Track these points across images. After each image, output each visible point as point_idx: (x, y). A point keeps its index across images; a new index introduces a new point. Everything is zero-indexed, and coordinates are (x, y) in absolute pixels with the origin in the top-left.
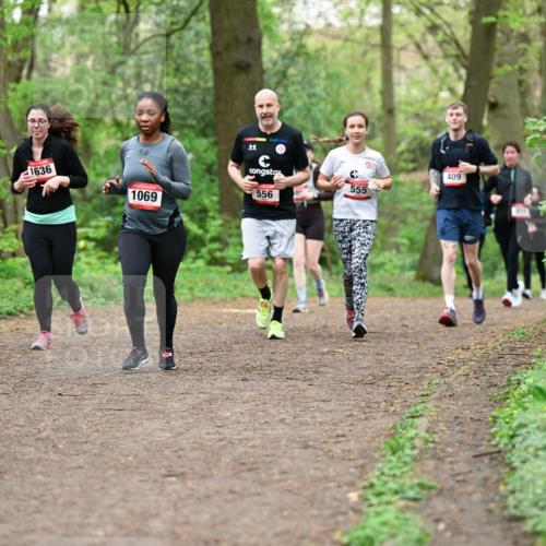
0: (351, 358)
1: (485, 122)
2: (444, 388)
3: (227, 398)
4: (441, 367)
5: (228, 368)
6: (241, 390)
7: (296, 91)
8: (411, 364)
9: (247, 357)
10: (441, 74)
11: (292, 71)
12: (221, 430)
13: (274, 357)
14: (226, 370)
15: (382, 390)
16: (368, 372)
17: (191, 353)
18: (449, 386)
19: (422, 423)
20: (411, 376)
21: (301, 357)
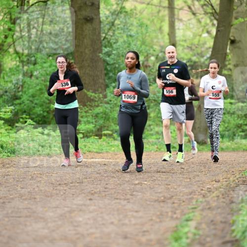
0: (152, 187)
1: (228, 51)
2: (205, 204)
3: (81, 210)
4: (203, 191)
5: (80, 192)
6: (88, 206)
7: (120, 33)
8: (186, 190)
9: (92, 186)
10: (203, 23)
11: (117, 22)
12: (76, 228)
13: (107, 186)
14: (79, 194)
15: (170, 205)
16: (161, 195)
17: (60, 184)
18: (208, 203)
19: (192, 224)
20: (186, 197)
21: (123, 186)
